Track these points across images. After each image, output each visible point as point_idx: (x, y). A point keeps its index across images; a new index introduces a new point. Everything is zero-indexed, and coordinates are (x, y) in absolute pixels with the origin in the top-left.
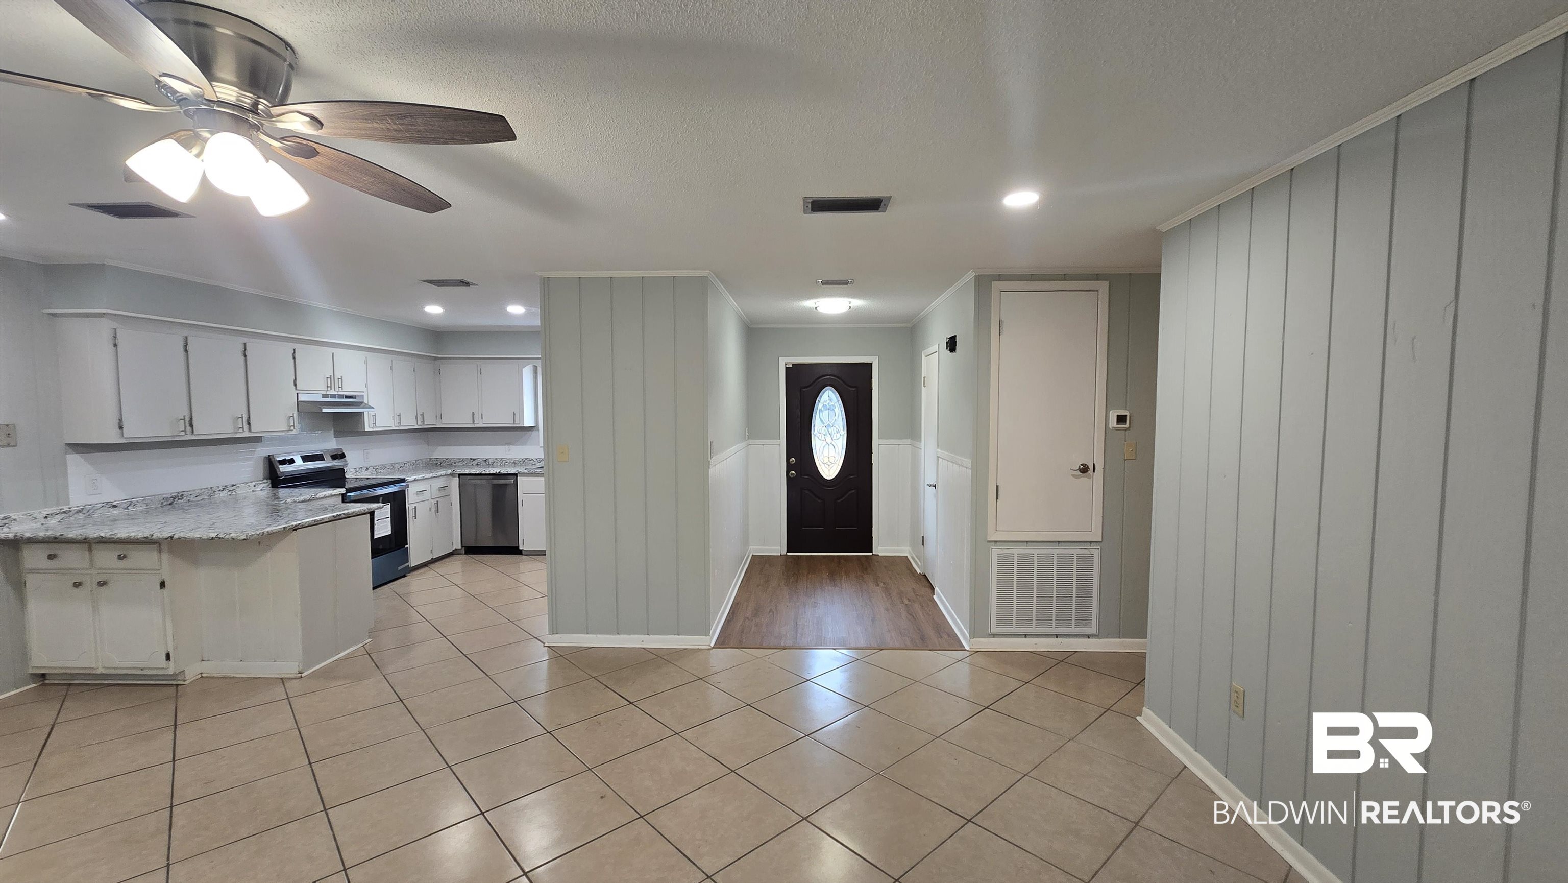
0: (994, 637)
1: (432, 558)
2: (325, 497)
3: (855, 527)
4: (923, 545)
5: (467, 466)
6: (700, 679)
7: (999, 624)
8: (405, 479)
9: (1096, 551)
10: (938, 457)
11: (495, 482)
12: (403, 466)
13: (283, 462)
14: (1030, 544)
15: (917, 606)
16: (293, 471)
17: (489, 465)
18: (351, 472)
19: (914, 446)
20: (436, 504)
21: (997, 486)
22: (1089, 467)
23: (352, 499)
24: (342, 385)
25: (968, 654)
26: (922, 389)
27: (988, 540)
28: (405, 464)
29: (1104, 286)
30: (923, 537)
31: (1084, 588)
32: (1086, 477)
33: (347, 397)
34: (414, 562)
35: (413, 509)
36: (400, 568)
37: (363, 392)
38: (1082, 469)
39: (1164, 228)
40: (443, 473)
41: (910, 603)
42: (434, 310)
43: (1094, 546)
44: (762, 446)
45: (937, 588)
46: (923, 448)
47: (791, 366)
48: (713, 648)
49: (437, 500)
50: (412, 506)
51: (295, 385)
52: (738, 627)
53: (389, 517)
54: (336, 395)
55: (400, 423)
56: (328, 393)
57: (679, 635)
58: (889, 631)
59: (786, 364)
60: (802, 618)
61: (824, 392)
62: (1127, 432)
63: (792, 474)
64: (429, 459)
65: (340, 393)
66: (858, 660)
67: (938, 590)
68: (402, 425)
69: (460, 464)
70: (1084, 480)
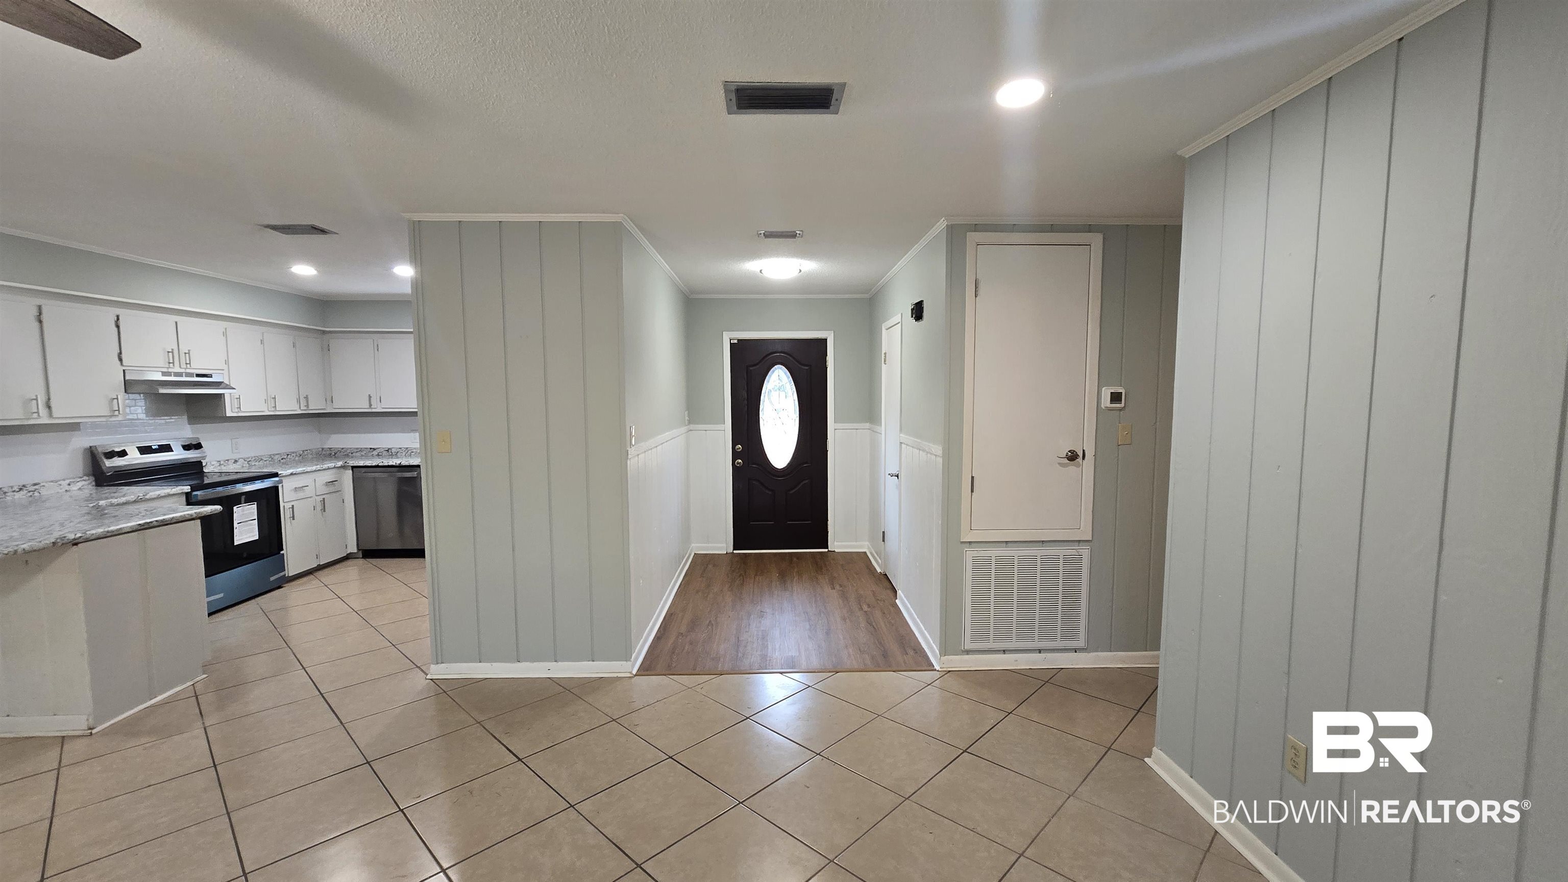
0: (967, 654)
1: (318, 565)
2: (159, 497)
3: (809, 521)
4: (884, 541)
5: (366, 457)
6: (614, 720)
7: (973, 641)
8: (277, 473)
9: (1085, 552)
10: (901, 443)
11: (400, 475)
12: (285, 457)
13: (111, 455)
14: (1009, 544)
15: (878, 614)
16: (125, 466)
17: (392, 455)
18: (213, 465)
19: (873, 431)
20: (322, 502)
21: (973, 477)
22: (1079, 454)
23: (200, 498)
24: (190, 360)
25: (938, 675)
26: (882, 367)
27: (961, 541)
28: (288, 455)
29: (1097, 240)
30: (884, 532)
31: (1071, 597)
32: (1075, 466)
33: (198, 375)
34: (292, 569)
35: (290, 508)
36: (272, 579)
37: (223, 370)
38: (1071, 456)
39: (1187, 152)
40: (332, 465)
41: (869, 609)
42: (304, 270)
43: (1083, 546)
44: (704, 432)
45: (900, 591)
46: (883, 433)
47: (736, 341)
48: (636, 675)
49: (324, 497)
50: (290, 505)
51: (121, 360)
52: (669, 646)
53: (255, 519)
54: (183, 373)
55: (275, 407)
56: (170, 370)
57: (593, 661)
58: (847, 646)
59: (730, 340)
60: (746, 632)
61: (774, 371)
62: (1121, 412)
63: (738, 463)
64: (321, 449)
65: (188, 371)
66: (809, 686)
67: (902, 594)
68: (277, 409)
69: (358, 454)
70: (1072, 469)
